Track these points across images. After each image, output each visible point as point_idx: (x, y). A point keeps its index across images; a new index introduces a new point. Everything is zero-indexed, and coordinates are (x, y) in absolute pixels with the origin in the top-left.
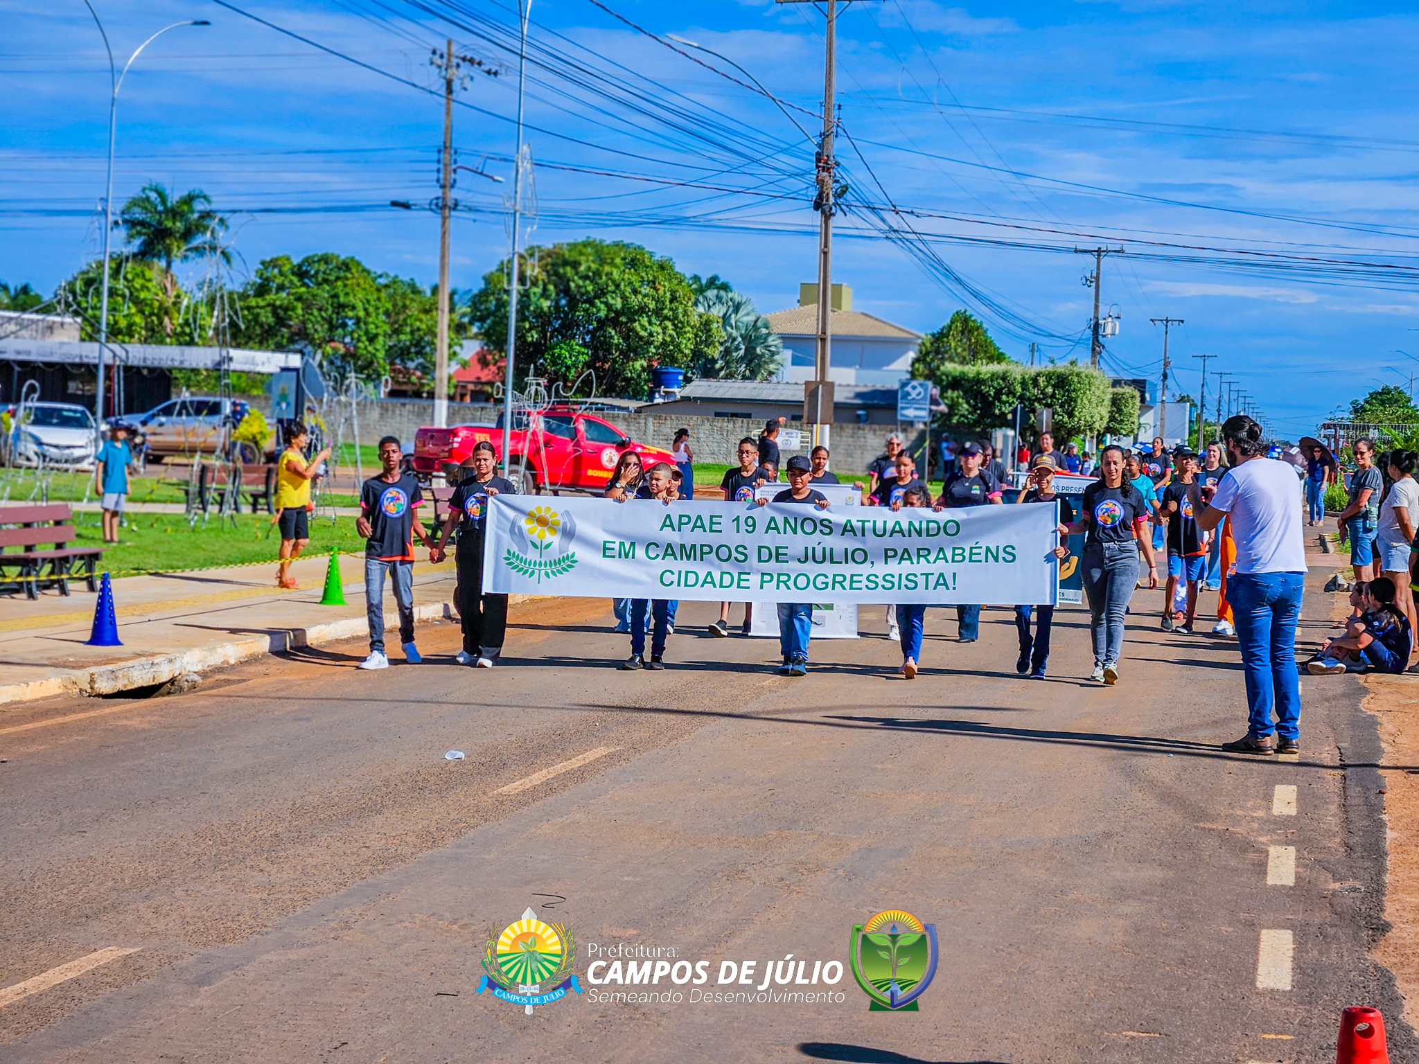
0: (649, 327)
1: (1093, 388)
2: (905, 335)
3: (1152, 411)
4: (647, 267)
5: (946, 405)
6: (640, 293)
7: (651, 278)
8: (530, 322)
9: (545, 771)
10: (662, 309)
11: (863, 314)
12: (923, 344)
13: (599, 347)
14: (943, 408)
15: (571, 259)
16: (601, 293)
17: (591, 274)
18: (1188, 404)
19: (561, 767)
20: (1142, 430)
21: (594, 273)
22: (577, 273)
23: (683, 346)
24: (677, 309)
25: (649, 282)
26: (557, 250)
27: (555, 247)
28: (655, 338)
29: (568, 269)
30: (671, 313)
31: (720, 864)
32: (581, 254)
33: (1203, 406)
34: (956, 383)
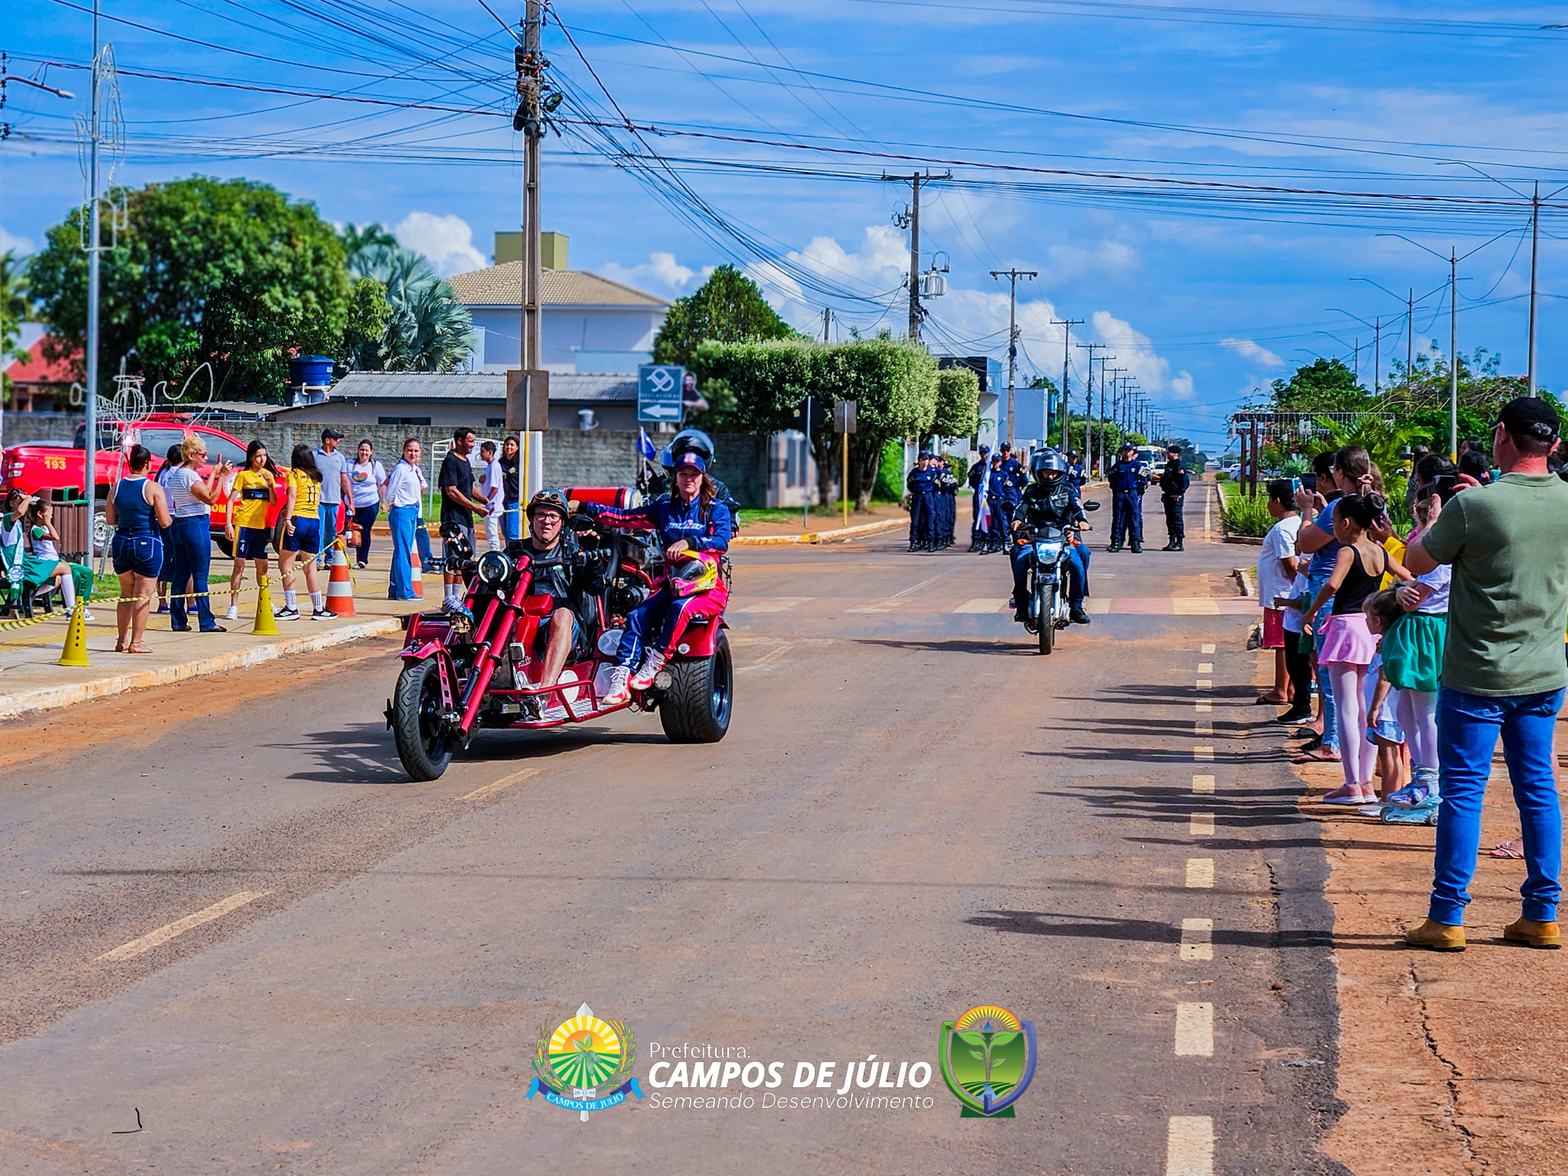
0: (284, 300)
1: (913, 371)
2: (645, 302)
3: (997, 402)
4: (277, 215)
5: (707, 399)
6: (270, 251)
7: (284, 230)
8: (116, 297)
9: (167, 927)
10: (302, 274)
11: (584, 273)
12: (673, 315)
13: (215, 330)
14: (702, 403)
15: (171, 205)
16: (214, 253)
17: (200, 227)
18: (1046, 390)
19: (189, 921)
20: (983, 428)
21: (204, 226)
22: (180, 226)
23: (332, 326)
24: (322, 273)
25: (281, 235)
26: (152, 193)
27: (147, 186)
28: (292, 316)
29: (167, 219)
30: (314, 279)
31: (420, 1049)
32: (185, 198)
33: (1066, 392)
34: (722, 367)
